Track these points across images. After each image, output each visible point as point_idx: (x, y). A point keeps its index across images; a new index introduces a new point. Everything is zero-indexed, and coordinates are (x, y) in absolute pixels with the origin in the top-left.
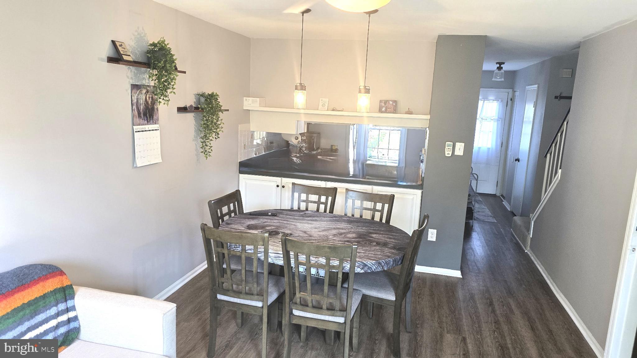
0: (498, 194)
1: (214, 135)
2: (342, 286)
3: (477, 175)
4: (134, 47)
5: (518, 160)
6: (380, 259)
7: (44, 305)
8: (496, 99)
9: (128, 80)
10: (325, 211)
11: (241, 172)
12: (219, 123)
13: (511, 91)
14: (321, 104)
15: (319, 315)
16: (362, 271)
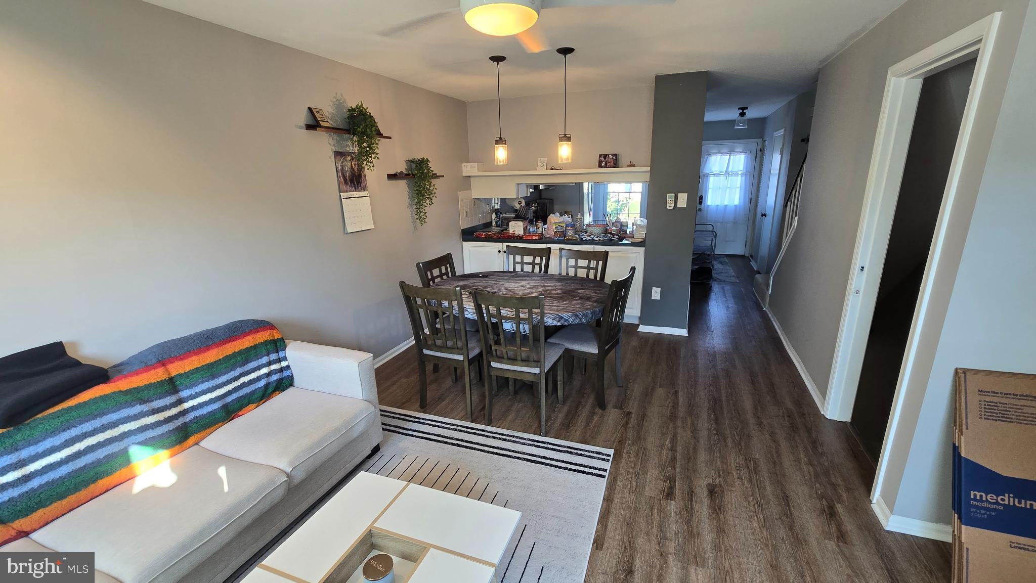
0: (747, 255)
1: (427, 202)
2: (546, 341)
3: (716, 233)
4: (334, 114)
5: (765, 215)
6: (577, 311)
7: (255, 354)
8: (744, 151)
9: (330, 147)
10: (540, 271)
11: (464, 240)
12: (431, 188)
13: (760, 140)
14: (539, 164)
15: (513, 366)
16: (559, 324)
